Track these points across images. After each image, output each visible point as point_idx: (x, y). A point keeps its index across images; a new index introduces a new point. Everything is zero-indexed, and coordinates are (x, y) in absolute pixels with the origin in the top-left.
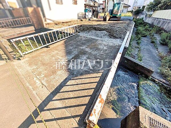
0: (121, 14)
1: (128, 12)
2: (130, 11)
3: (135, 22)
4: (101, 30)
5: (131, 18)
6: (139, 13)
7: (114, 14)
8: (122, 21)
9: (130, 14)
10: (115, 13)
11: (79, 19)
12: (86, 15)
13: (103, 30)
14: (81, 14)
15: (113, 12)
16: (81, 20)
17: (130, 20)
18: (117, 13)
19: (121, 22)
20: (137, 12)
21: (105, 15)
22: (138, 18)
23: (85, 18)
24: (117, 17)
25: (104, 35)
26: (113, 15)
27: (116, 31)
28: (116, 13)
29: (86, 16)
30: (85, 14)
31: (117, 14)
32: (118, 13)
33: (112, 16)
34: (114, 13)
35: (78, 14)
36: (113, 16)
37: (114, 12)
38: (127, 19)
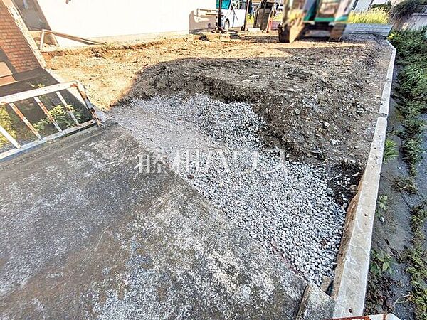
0: (347, 15)
1: (374, 6)
2: (380, 6)
3: (395, 43)
4: (231, 96)
5: (384, 30)
6: (414, 12)
7: (321, 15)
8: (349, 41)
9: (381, 16)
10: (325, 10)
11: (193, 32)
12: (224, 19)
13: (241, 99)
14: (202, 17)
15: (319, 8)
16: (203, 38)
17: (377, 37)
18: (332, 12)
19: (343, 44)
20: (404, 10)
21: (285, 19)
22: (404, 28)
23: (219, 29)
24: (332, 27)
25: (237, 129)
26: (317, 19)
27: (303, 114)
28: (328, 12)
29: (223, 22)
30: (220, 16)
31: (332, 16)
32: (336, 11)
33: (312, 23)
34: (321, 10)
35: (192, 15)
36: (316, 23)
37: (323, 6)
38: (368, 33)
